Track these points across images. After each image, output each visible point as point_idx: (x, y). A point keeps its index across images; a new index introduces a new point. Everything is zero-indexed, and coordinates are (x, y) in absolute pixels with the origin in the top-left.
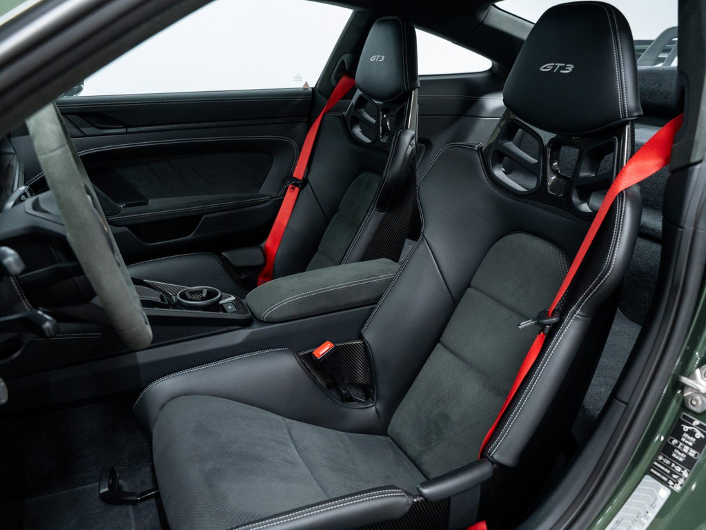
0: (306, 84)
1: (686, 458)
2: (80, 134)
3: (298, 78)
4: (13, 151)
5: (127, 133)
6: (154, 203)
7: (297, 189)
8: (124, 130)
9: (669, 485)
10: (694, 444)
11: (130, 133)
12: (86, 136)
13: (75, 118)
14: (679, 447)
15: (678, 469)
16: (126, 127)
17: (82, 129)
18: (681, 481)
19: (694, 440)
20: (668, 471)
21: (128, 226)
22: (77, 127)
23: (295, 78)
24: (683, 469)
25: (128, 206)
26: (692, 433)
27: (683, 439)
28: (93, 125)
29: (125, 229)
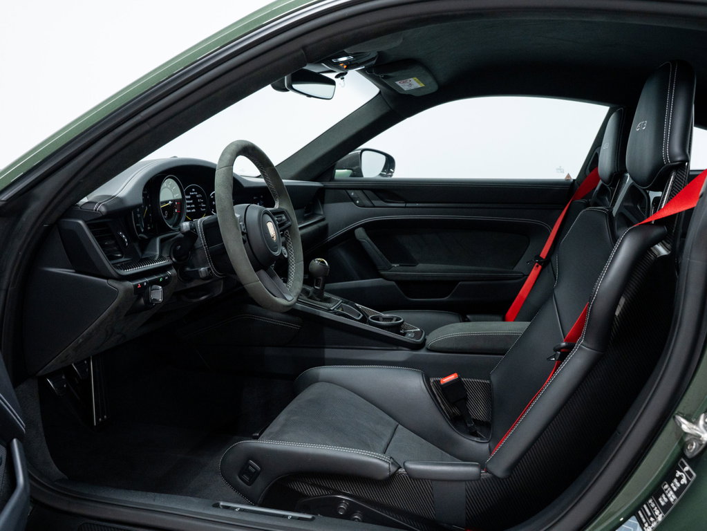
0: (568, 176)
1: (666, 503)
2: (371, 205)
3: (561, 170)
4: (322, 213)
5: (405, 207)
6: (421, 266)
7: (540, 267)
8: (404, 205)
9: (644, 526)
10: (678, 490)
11: (408, 207)
12: (374, 207)
13: (368, 193)
14: (667, 492)
15: (657, 512)
16: (406, 202)
17: (373, 202)
18: (654, 525)
19: (678, 485)
20: (649, 514)
21: (397, 282)
22: (370, 200)
23: (557, 169)
24: (660, 513)
25: (400, 266)
26: (680, 479)
27: (672, 485)
28: (382, 199)
29: (393, 283)
